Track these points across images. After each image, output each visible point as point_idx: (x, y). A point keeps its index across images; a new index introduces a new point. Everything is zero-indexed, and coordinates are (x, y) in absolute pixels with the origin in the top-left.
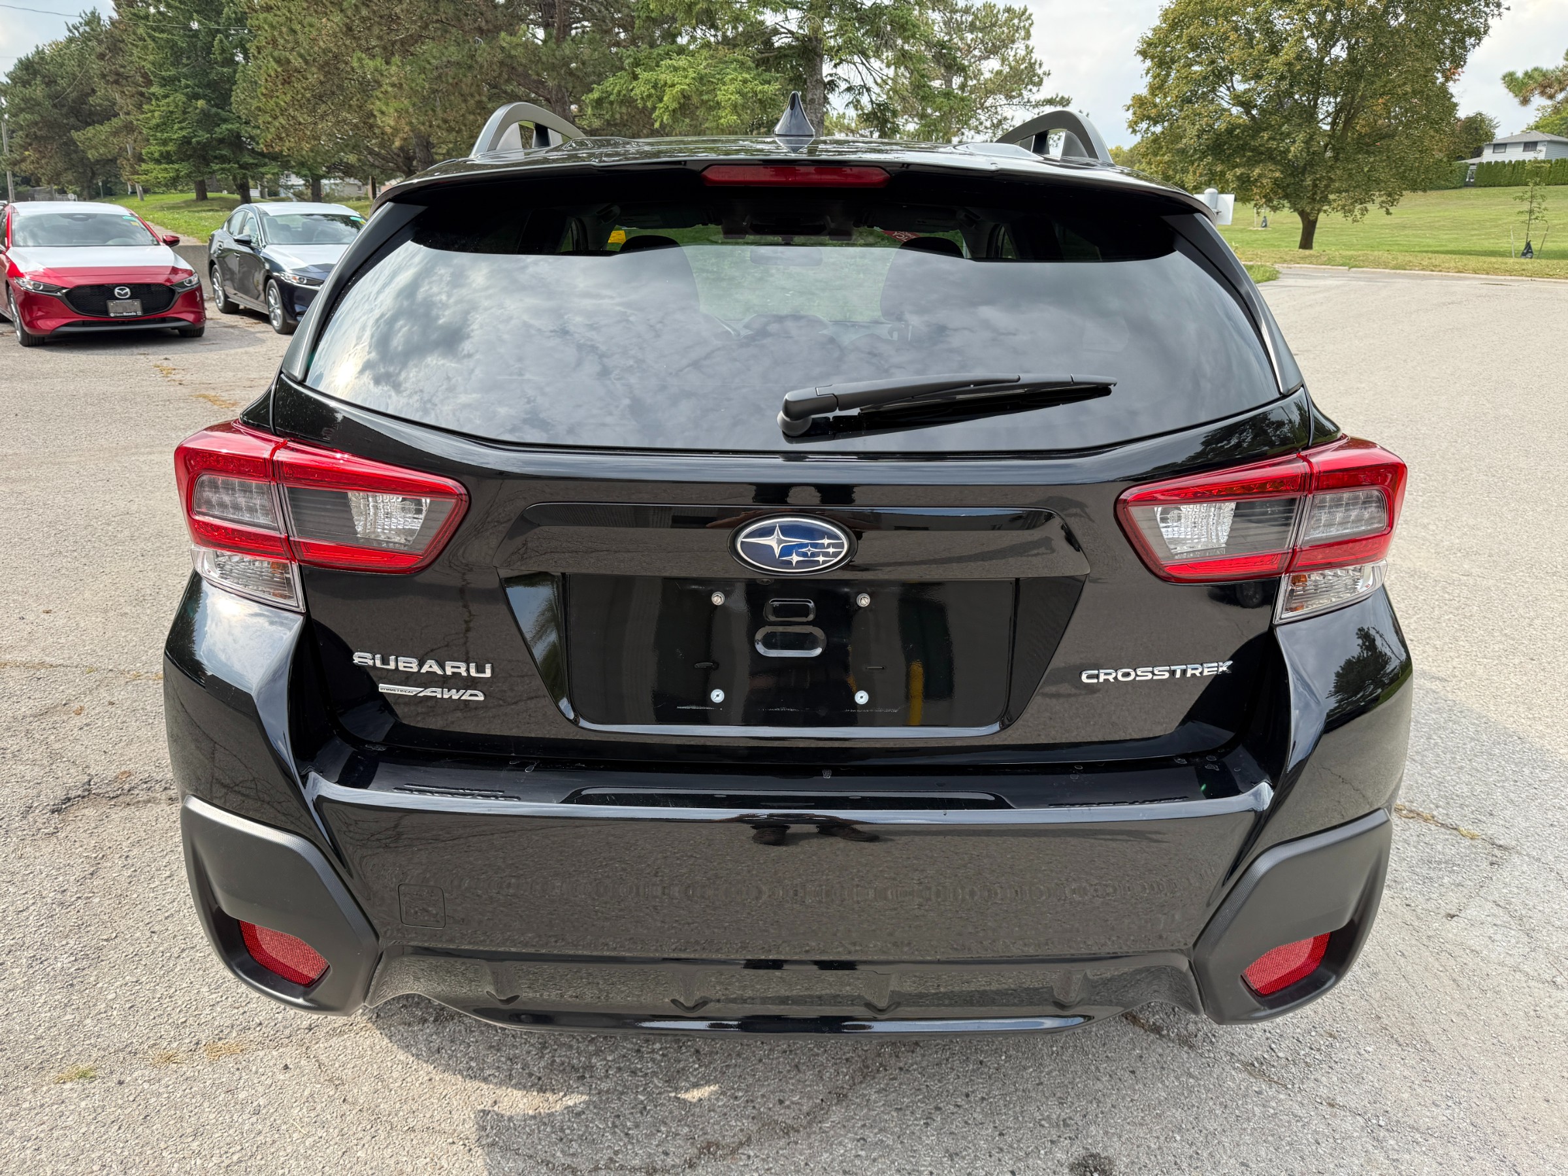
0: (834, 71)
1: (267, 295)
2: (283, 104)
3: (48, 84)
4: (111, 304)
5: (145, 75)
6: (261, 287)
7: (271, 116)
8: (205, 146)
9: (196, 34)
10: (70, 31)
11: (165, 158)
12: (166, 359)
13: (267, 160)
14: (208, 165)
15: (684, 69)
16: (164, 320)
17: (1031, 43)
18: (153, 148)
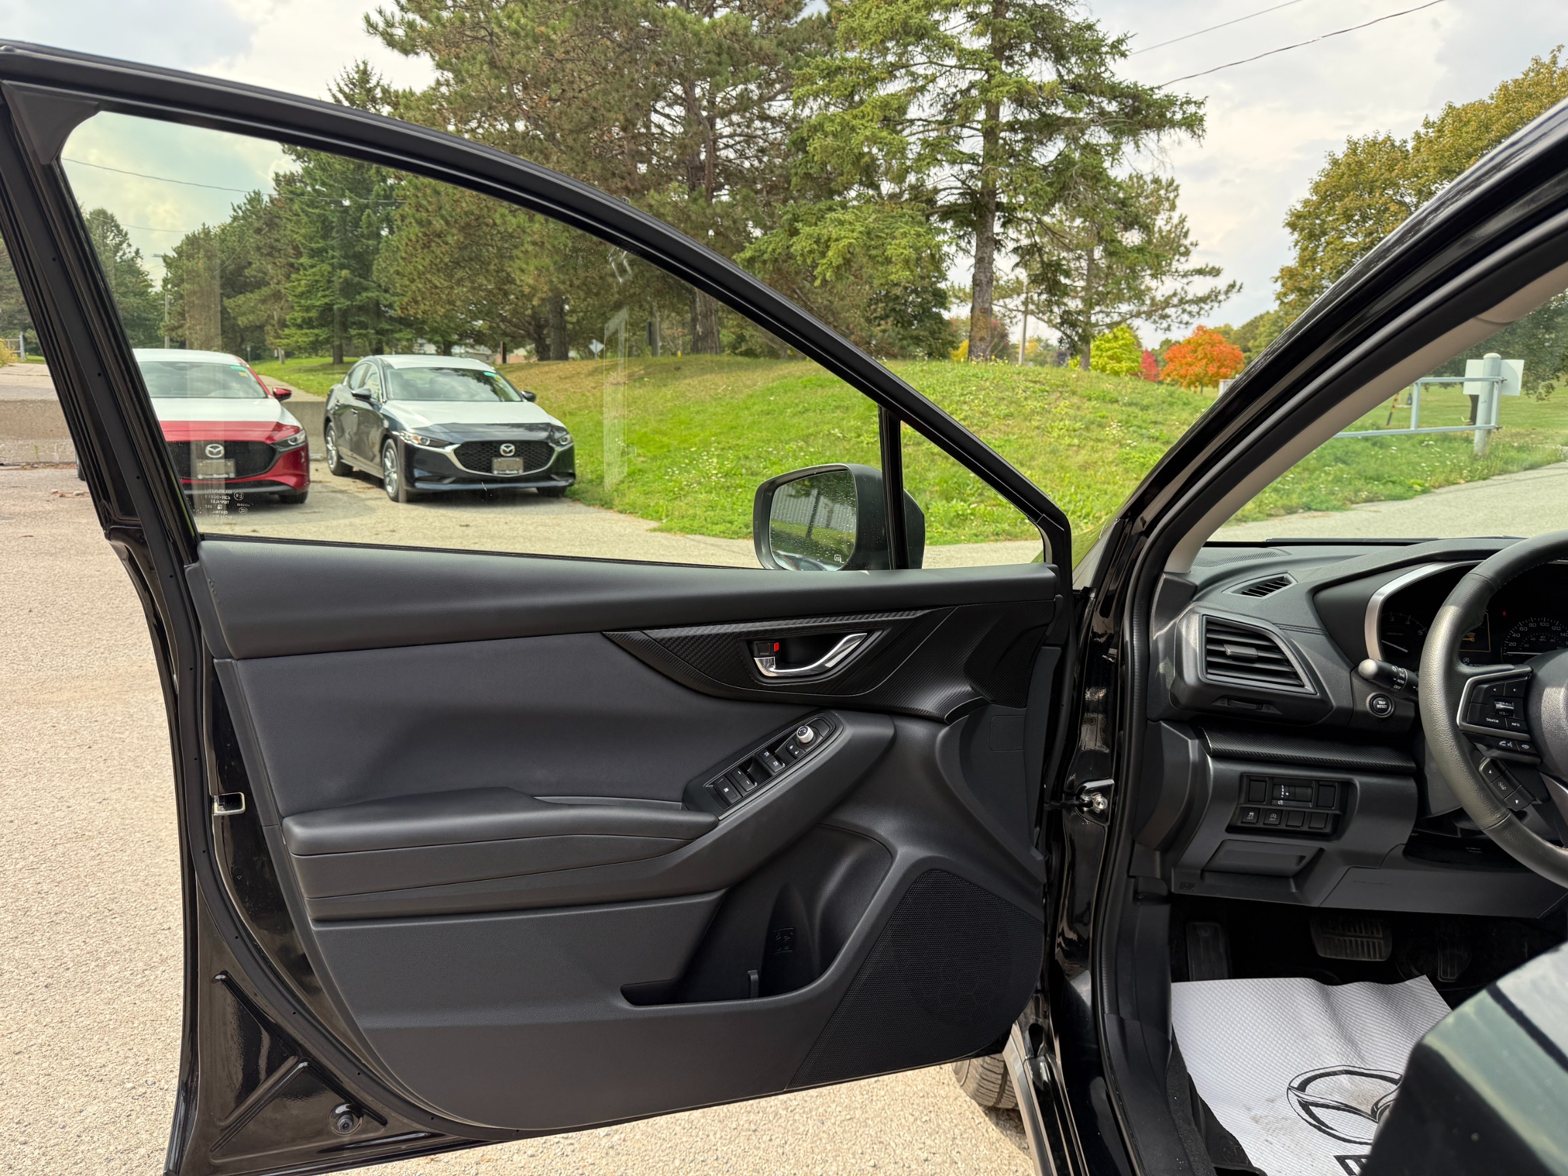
1: (383, 456)
2: (421, 267)
3: (209, 258)
4: (198, 464)
5: (296, 248)
6: (377, 448)
7: (409, 280)
8: (345, 313)
9: (346, 210)
10: (235, 210)
11: (307, 324)
13: (402, 326)
14: (346, 330)
15: (850, 223)
16: (260, 484)
18: (296, 314)
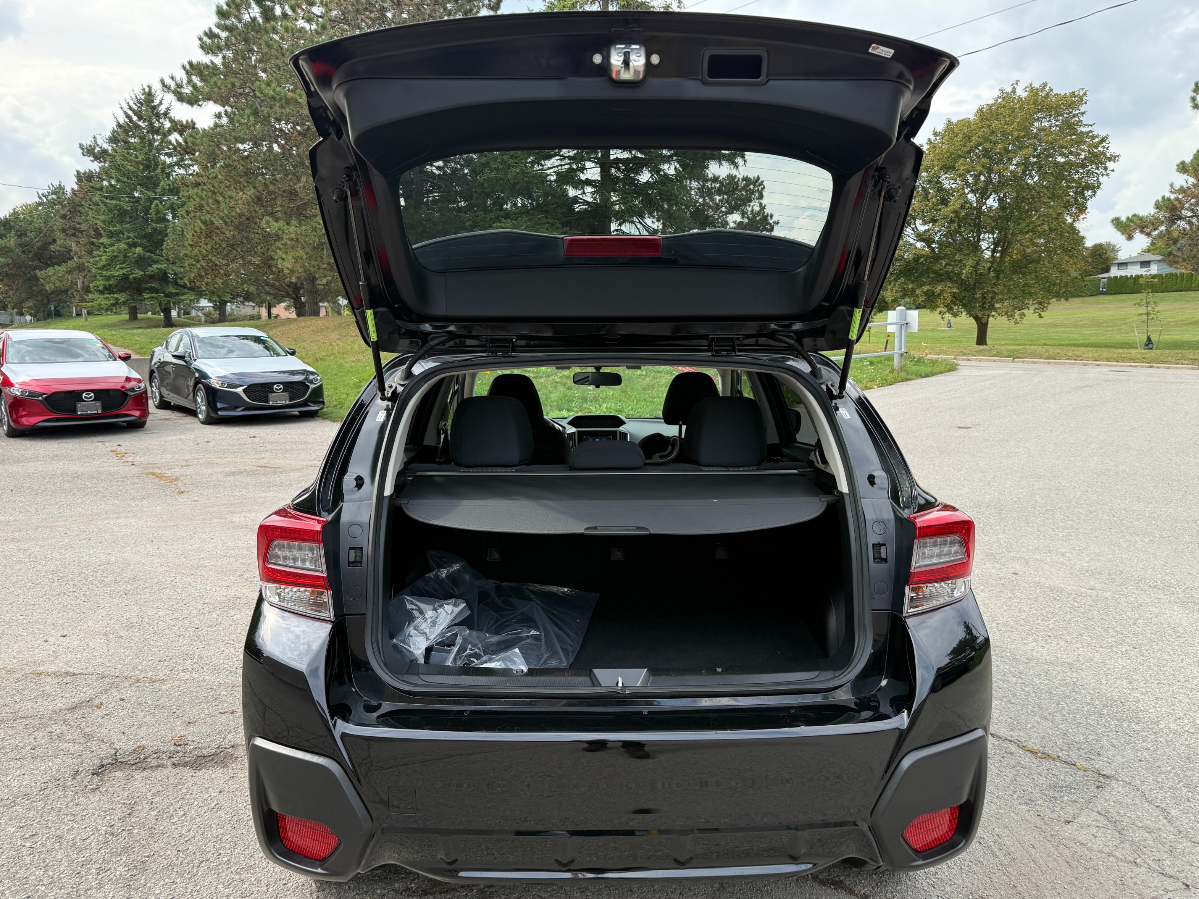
0: (619, 228)
1: (195, 395)
2: (204, 251)
3: (20, 236)
4: (79, 405)
5: (96, 230)
6: (191, 389)
7: (195, 260)
8: (138, 281)
9: (138, 200)
10: (40, 198)
11: (107, 290)
12: (119, 445)
13: (186, 290)
14: (140, 294)
16: (117, 416)
17: (762, 201)
18: (98, 283)
